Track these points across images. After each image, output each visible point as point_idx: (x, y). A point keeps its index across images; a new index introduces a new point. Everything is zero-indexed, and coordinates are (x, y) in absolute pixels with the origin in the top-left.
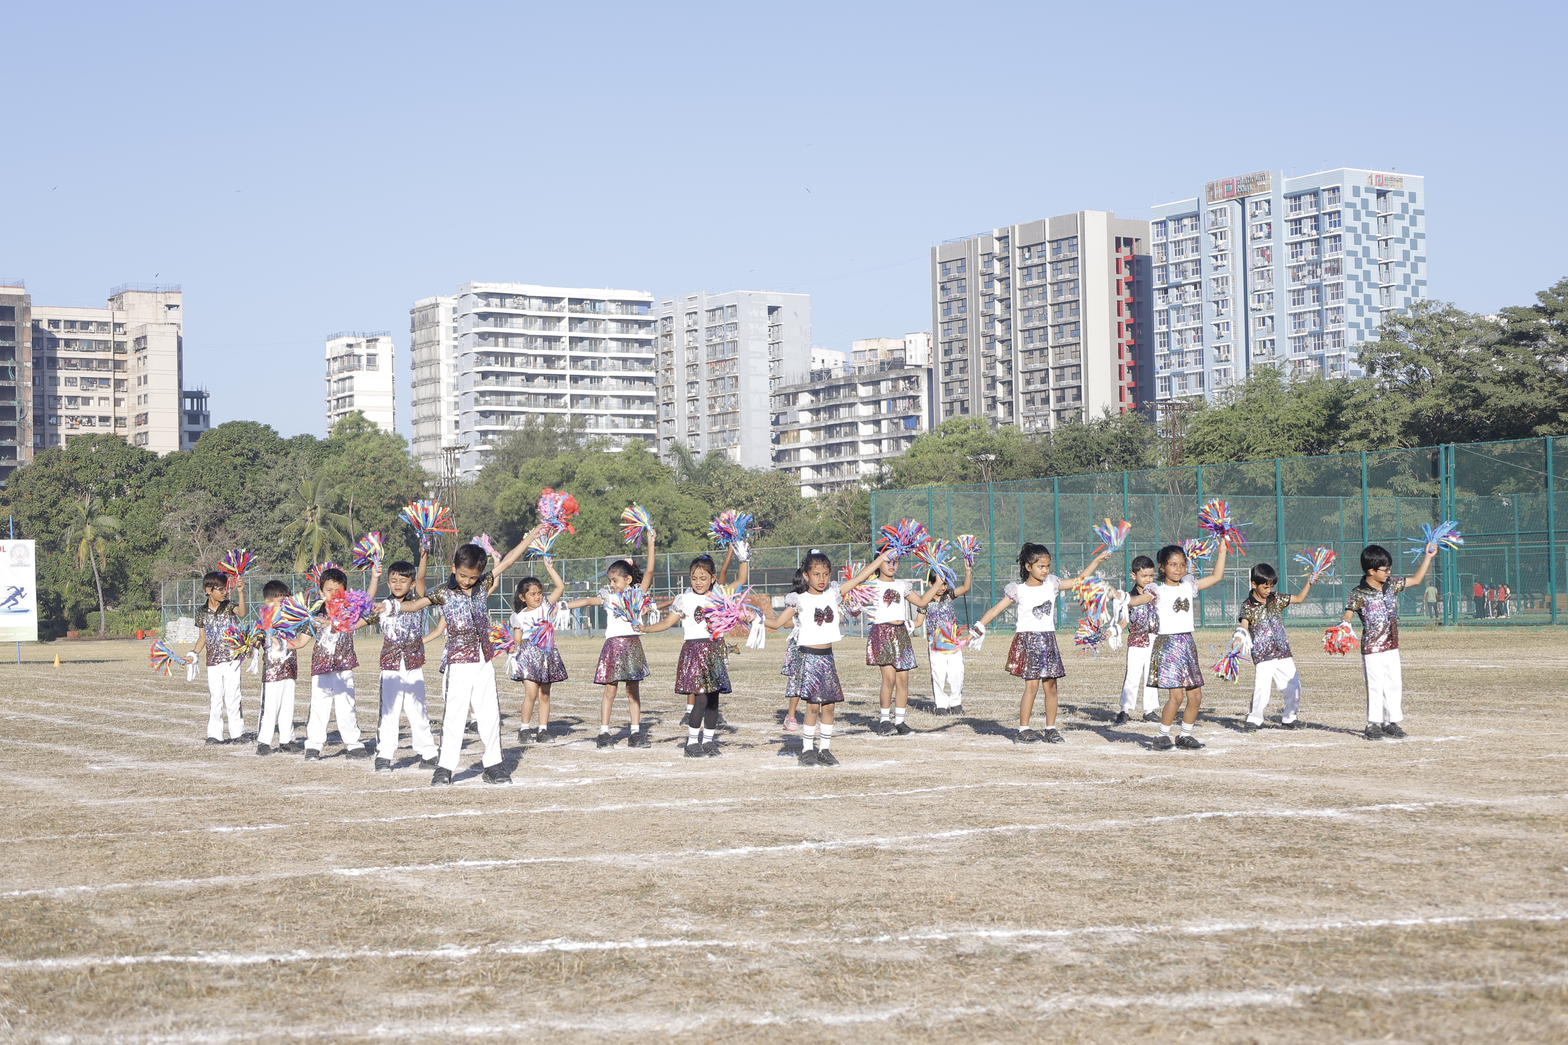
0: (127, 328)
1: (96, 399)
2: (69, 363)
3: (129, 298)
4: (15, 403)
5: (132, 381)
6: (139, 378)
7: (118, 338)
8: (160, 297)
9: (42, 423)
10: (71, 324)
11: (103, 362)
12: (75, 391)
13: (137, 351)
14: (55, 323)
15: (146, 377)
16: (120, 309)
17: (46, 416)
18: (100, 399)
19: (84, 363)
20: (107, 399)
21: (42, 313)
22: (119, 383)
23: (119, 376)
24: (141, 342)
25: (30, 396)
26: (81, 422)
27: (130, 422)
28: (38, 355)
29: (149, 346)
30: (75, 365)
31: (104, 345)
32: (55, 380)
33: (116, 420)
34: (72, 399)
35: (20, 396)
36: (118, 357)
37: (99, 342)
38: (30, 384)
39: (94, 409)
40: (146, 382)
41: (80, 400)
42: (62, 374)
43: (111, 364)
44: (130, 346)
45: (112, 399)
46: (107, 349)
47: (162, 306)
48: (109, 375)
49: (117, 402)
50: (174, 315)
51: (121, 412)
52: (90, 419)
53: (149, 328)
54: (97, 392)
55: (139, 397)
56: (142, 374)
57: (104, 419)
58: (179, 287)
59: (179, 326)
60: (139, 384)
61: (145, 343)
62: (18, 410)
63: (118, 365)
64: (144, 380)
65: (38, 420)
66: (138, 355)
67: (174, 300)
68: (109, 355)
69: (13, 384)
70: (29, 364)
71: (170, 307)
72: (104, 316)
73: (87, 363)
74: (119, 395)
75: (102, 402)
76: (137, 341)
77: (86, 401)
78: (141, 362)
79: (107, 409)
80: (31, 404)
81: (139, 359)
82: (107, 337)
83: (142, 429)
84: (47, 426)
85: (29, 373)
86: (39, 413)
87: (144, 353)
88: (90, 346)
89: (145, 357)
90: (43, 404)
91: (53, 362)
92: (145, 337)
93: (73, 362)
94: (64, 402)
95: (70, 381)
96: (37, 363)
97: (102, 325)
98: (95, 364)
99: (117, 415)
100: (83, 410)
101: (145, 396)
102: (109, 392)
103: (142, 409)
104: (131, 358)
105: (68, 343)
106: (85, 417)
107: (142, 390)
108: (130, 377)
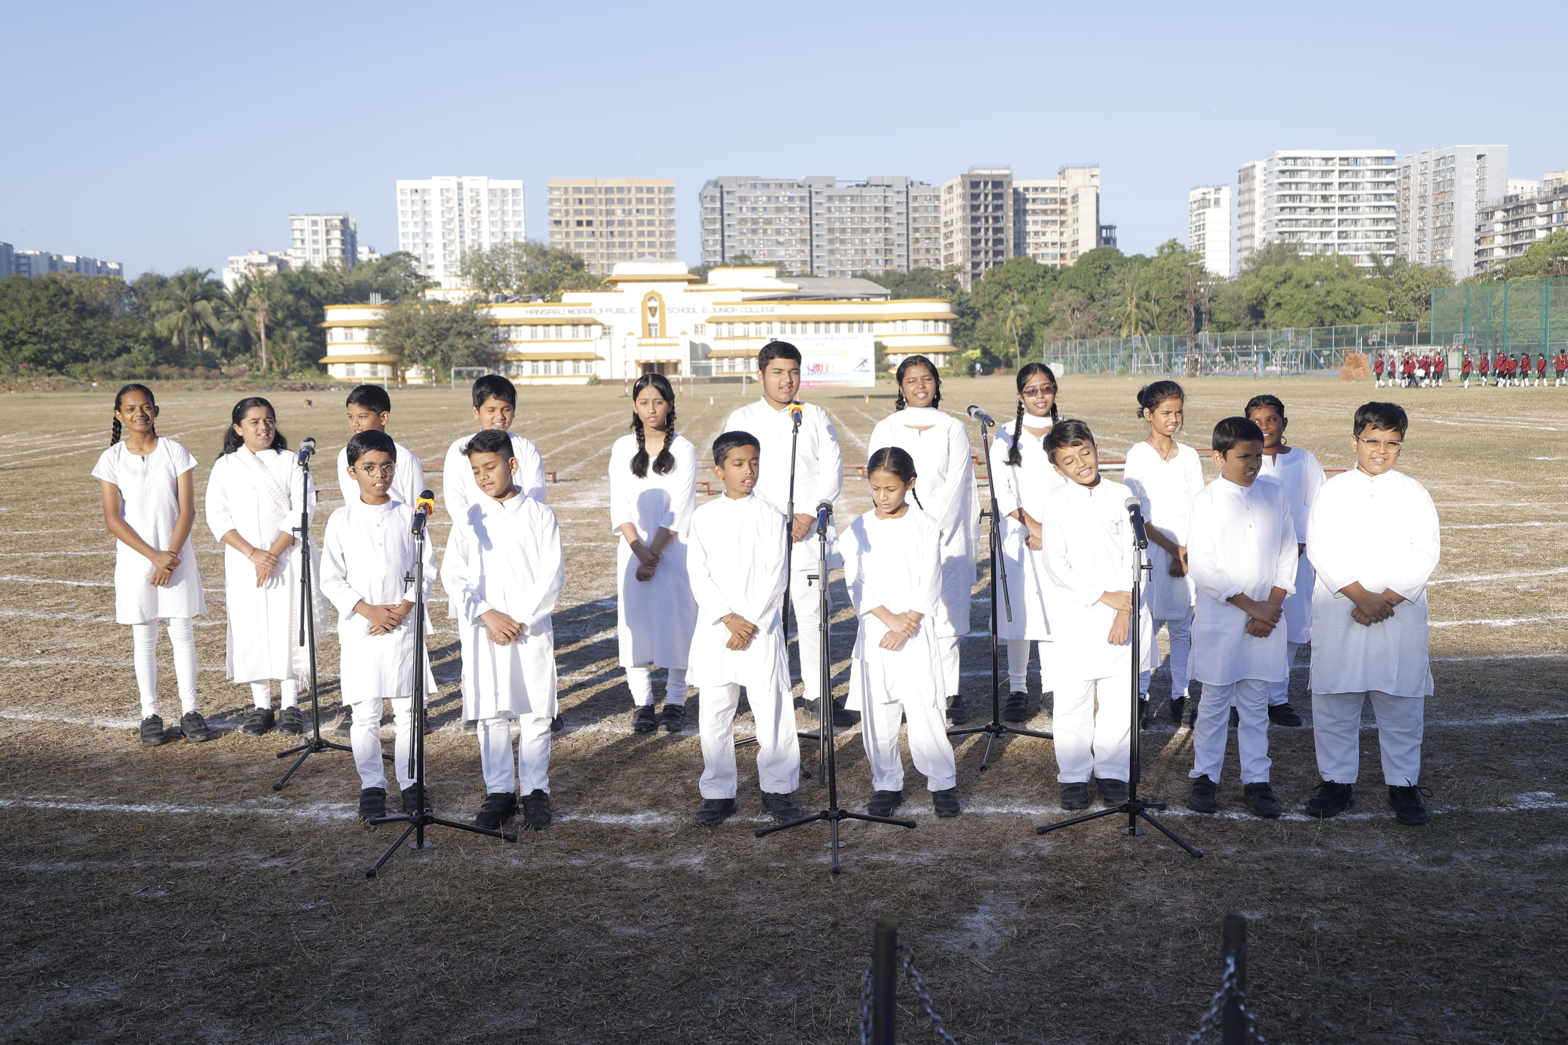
0: (1069, 190)
1: (1050, 232)
2: (1034, 212)
3: (1069, 172)
4: (1003, 236)
5: (1070, 221)
6: (1074, 219)
7: (1063, 196)
8: (1087, 170)
9: (1019, 247)
10: (1036, 189)
11: (1054, 211)
12: (1038, 228)
13: (1073, 203)
14: (1026, 189)
15: (1078, 218)
16: (1064, 178)
17: (1021, 243)
18: (1052, 232)
20: (1056, 232)
21: (1019, 184)
22: (1062, 223)
23: (1063, 218)
24: (1075, 198)
25: (1012, 232)
26: (1041, 246)
27: (1069, 245)
28: (1016, 208)
29: (1080, 200)
31: (1054, 201)
32: (1026, 222)
33: (1061, 244)
34: (1036, 233)
35: (1006, 232)
36: (1063, 207)
37: (1051, 199)
38: (1011, 225)
39: (1049, 238)
40: (1078, 221)
41: (1040, 233)
42: (1030, 218)
43: (1058, 211)
44: (1069, 200)
45: (1058, 232)
46: (1056, 203)
47: (1088, 176)
48: (1057, 218)
49: (1062, 234)
50: (1095, 181)
51: (1064, 239)
52: (1046, 244)
53: (1080, 189)
54: (1050, 228)
55: (1074, 230)
56: (1076, 217)
57: (1054, 244)
58: (1098, 164)
59: (1097, 187)
60: (1074, 223)
61: (1078, 198)
62: (1005, 240)
63: (1062, 212)
64: (1076, 220)
65: (1016, 245)
66: (1074, 205)
67: (1095, 171)
68: (1057, 206)
69: (1002, 225)
70: (1012, 214)
71: (1092, 176)
72: (1055, 183)
73: (1045, 212)
74: (1062, 230)
75: (1053, 234)
76: (1073, 197)
77: (1044, 234)
78: (1075, 210)
79: (1056, 238)
80: (1012, 237)
81: (1074, 208)
82: (1056, 196)
83: (1075, 249)
84: (1021, 249)
85: (1011, 219)
86: (1017, 241)
87: (1077, 204)
88: (1046, 201)
89: (1078, 207)
90: (1019, 236)
91: (1025, 212)
92: (1077, 195)
93: (1037, 211)
94: (1032, 234)
95: (1035, 222)
96: (1016, 213)
97: (1053, 189)
98: (1049, 212)
99: (1061, 241)
100: (1042, 239)
101: (1077, 229)
102: (1057, 228)
103: (1075, 238)
104: (1069, 208)
105: (1034, 200)
106: (1043, 243)
107: (1076, 226)
108: (1069, 219)
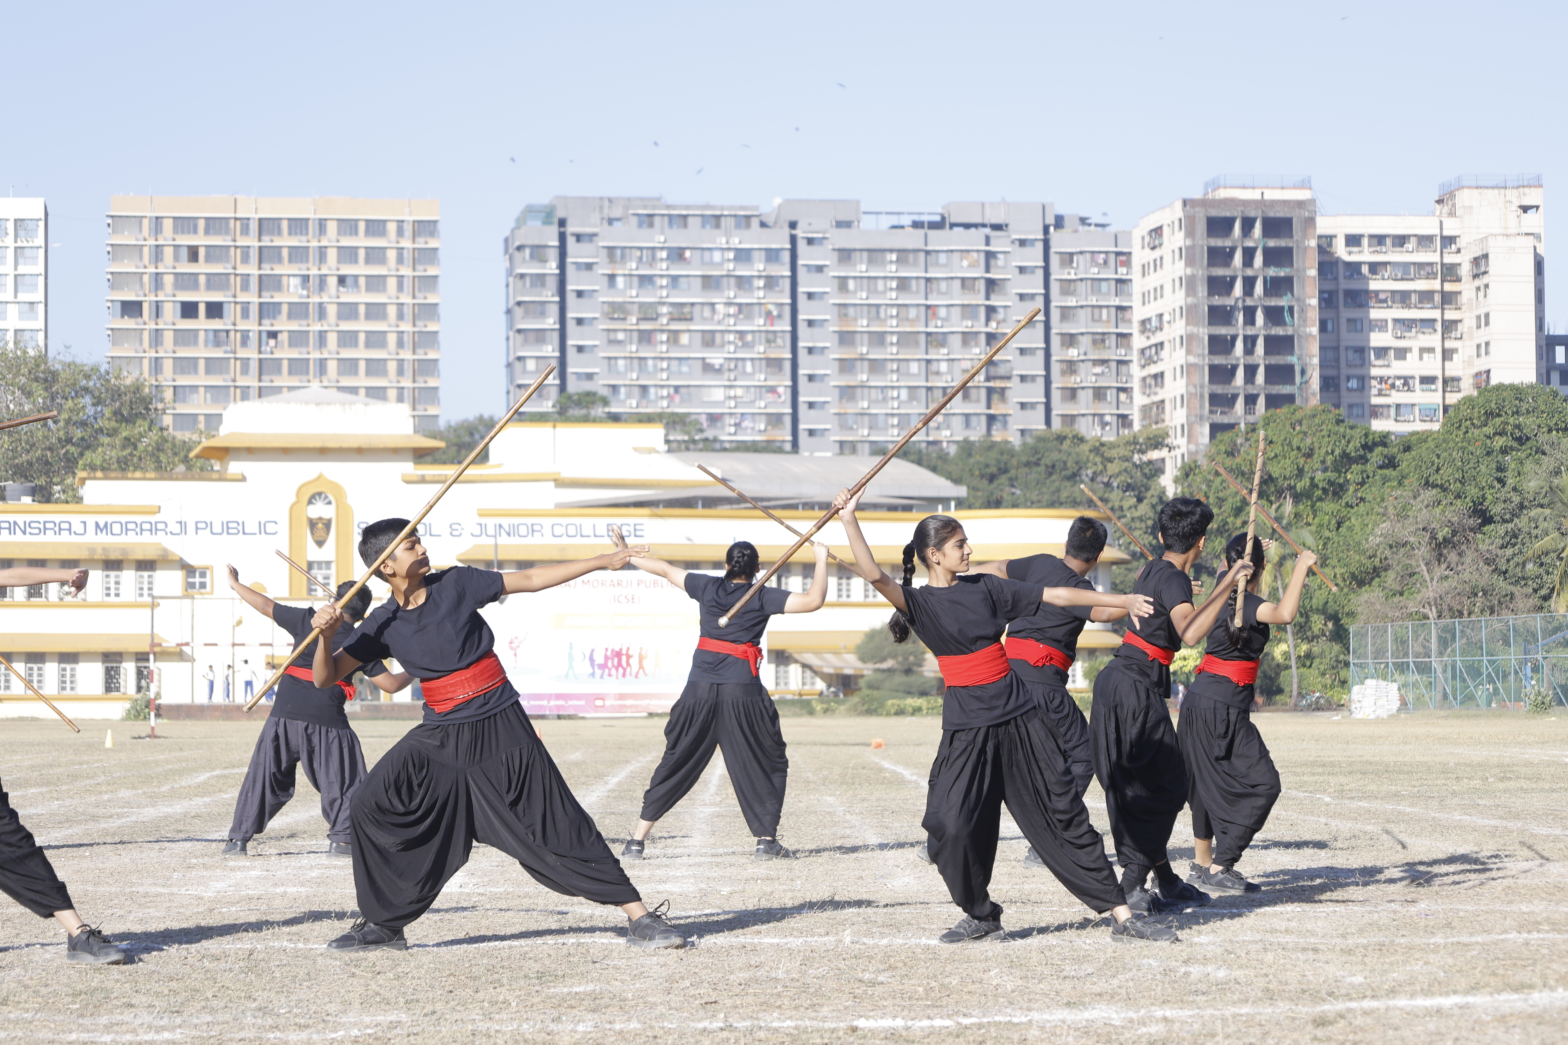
0: (1461, 243)
1: (1416, 351)
2: (1375, 298)
3: (1463, 198)
4: (1293, 359)
5: (1468, 323)
6: (1478, 318)
7: (1449, 259)
8: (1512, 194)
9: (1337, 388)
10: (1379, 240)
11: (1426, 296)
12: (1388, 339)
13: (1476, 276)
14: (1353, 240)
15: (1487, 316)
16: (1452, 214)
17: (1343, 378)
18: (1422, 350)
19: (1398, 297)
20: (1431, 350)
21: (1332, 225)
22: (1449, 326)
23: (1450, 315)
24: (1480, 262)
25: (1315, 348)
26: (1393, 386)
27: (1466, 383)
28: (1329, 286)
29: (1491, 269)
30: (1385, 301)
31: (1423, 269)
33: (1445, 382)
34: (1382, 352)
35: (1301, 348)
36: (1448, 287)
37: (1420, 265)
38: (1315, 330)
39: (1412, 366)
40: (1487, 324)
41: (1392, 353)
43: (1437, 298)
44: (1465, 270)
45: (1439, 350)
46: (1431, 276)
47: (1514, 207)
48: (1436, 314)
49: (1447, 354)
50: (1532, 221)
51: (1453, 369)
52: (1407, 381)
53: (1491, 242)
54: (1416, 341)
55: (1479, 346)
56: (1482, 312)
57: (1427, 380)
58: (1539, 178)
59: (1538, 237)
60: (1479, 327)
61: (1487, 265)
62: (1298, 370)
63: (1448, 299)
64: (1484, 320)
65: (1329, 384)
66: (1477, 282)
67: (1531, 197)
68: (1435, 285)
69: (1290, 331)
70: (1314, 302)
71: (1525, 209)
72: (1428, 226)
73: (1403, 298)
74: (1449, 344)
75: (1425, 356)
76: (1476, 261)
77: (1401, 354)
78: (1481, 294)
79: (1432, 366)
80: (1316, 361)
81: (1478, 289)
82: (1434, 257)
84: (1343, 392)
85: (1314, 315)
86: (1331, 372)
87: (1485, 279)
88: (1406, 271)
89: (1487, 286)
90: (1337, 360)
91: (1353, 297)
92: (1486, 256)
93: (1382, 296)
94: (1369, 355)
96: (1327, 300)
97: (1425, 241)
98: (1414, 298)
99: (1448, 373)
100: (1398, 368)
101: (1487, 344)
102: (1434, 340)
103: (1481, 363)
104: (1466, 288)
105: (1374, 267)
106: (1399, 378)
107: (1481, 336)
108: (1466, 317)
